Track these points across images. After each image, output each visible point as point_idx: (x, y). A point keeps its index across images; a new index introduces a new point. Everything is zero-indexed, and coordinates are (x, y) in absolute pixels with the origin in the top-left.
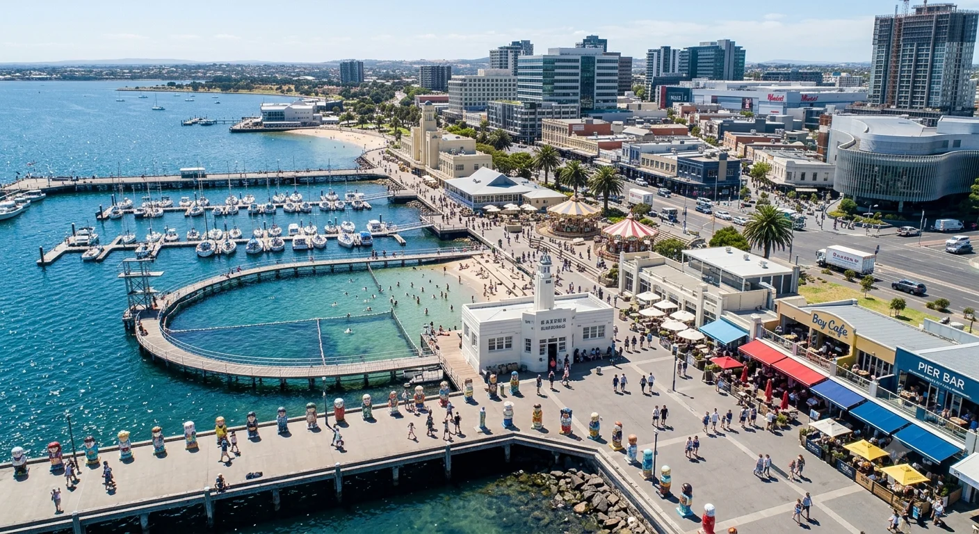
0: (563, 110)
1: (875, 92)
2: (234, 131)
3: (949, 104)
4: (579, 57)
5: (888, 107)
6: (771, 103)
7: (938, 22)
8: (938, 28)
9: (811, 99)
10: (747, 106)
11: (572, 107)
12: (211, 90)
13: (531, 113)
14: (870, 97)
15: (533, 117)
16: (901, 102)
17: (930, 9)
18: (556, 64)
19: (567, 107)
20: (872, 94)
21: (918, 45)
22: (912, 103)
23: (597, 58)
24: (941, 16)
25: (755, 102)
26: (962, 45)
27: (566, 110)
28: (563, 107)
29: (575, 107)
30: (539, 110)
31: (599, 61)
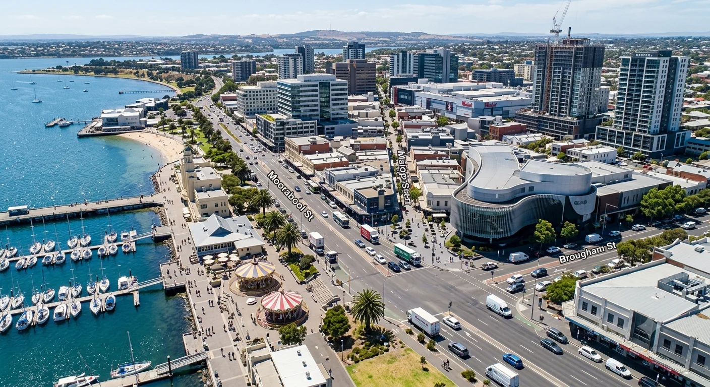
0: (304, 125)
1: (536, 101)
2: (80, 137)
3: (584, 114)
4: (318, 83)
5: (544, 113)
6: (464, 108)
7: (576, 53)
8: (576, 57)
9: (491, 105)
10: (449, 108)
11: (311, 123)
12: (88, 74)
13: (281, 130)
14: (533, 104)
15: (282, 132)
16: (552, 111)
17: (572, 42)
18: (301, 89)
19: (308, 123)
20: (534, 102)
21: (564, 69)
22: (560, 112)
23: (331, 82)
24: (578, 49)
25: (454, 106)
26: (593, 70)
27: (307, 125)
28: (304, 123)
29: (313, 123)
30: (287, 127)
31: (333, 85)
